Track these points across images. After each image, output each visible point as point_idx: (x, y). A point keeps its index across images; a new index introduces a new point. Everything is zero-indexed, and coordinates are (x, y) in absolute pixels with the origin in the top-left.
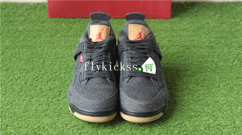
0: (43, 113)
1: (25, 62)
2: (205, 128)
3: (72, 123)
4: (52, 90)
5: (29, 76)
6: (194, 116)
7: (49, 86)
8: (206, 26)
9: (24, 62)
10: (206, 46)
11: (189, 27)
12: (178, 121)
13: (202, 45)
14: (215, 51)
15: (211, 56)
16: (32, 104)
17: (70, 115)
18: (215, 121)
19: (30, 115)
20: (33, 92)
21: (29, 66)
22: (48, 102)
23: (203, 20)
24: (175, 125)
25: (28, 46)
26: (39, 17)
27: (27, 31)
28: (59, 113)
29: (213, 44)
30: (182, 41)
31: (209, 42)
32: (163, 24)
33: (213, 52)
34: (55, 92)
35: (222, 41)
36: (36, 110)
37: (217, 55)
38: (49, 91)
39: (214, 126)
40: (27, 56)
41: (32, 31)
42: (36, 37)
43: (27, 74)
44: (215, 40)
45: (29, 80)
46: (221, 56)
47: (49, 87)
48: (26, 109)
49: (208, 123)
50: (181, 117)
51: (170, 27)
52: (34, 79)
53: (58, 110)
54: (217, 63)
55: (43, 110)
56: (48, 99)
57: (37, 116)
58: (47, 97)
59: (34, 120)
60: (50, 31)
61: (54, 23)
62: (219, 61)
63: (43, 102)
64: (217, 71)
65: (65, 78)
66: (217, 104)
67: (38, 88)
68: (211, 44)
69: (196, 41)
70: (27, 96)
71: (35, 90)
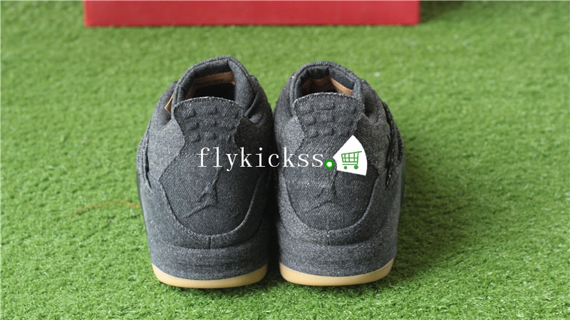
0: (57, 279)
1: (15, 141)
2: (528, 314)
3: (140, 305)
4: (86, 215)
5: (23, 177)
6: (495, 279)
7: (77, 202)
8: (515, 41)
9: (10, 139)
10: (520, 93)
11: (469, 44)
12: (448, 296)
13: (507, 89)
14: (543, 104)
15: (534, 118)
16: (27, 254)
17: (134, 283)
18: (557, 293)
19: (18, 285)
20: (31, 219)
21: (24, 150)
22: (73, 247)
23: (506, 26)
24: (440, 307)
25: (26, 99)
26: (60, 25)
27: (25, 60)
28: (103, 278)
29: (537, 88)
30: (452, 82)
31: (525, 81)
32: (397, 39)
33: (539, 108)
34: (93, 220)
35: (563, 80)
36: (37, 269)
37: (552, 114)
38: (78, 217)
39: (555, 309)
40: (22, 124)
41: (38, 61)
42: (48, 77)
43: (19, 173)
44: (544, 76)
45: (24, 187)
46: (562, 117)
47: (77, 206)
48: (9, 266)
49: (536, 298)
50: (456, 284)
51: (418, 47)
52: (37, 185)
53: (101, 269)
54: (551, 136)
55: (58, 270)
56: (74, 239)
57: (38, 287)
58: (71, 234)
59: (28, 298)
60: (88, 60)
61: (100, 40)
62: (558, 131)
63: (59, 247)
64: (555, 157)
65: (123, 181)
66: (559, 248)
67: (47, 209)
68: (533, 88)
69: (491, 79)
70: (13, 232)
71: (38, 214)
